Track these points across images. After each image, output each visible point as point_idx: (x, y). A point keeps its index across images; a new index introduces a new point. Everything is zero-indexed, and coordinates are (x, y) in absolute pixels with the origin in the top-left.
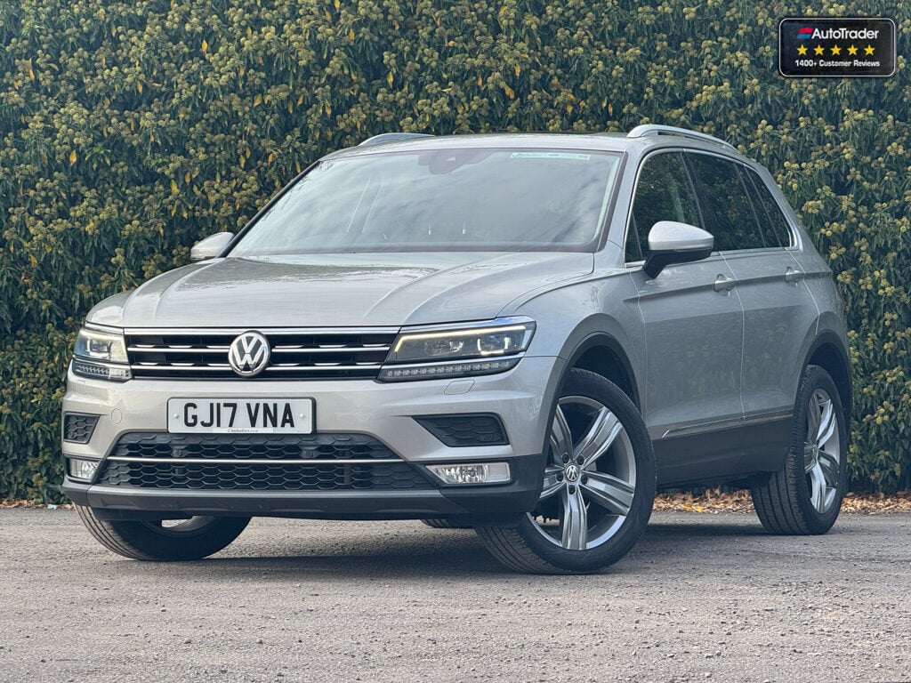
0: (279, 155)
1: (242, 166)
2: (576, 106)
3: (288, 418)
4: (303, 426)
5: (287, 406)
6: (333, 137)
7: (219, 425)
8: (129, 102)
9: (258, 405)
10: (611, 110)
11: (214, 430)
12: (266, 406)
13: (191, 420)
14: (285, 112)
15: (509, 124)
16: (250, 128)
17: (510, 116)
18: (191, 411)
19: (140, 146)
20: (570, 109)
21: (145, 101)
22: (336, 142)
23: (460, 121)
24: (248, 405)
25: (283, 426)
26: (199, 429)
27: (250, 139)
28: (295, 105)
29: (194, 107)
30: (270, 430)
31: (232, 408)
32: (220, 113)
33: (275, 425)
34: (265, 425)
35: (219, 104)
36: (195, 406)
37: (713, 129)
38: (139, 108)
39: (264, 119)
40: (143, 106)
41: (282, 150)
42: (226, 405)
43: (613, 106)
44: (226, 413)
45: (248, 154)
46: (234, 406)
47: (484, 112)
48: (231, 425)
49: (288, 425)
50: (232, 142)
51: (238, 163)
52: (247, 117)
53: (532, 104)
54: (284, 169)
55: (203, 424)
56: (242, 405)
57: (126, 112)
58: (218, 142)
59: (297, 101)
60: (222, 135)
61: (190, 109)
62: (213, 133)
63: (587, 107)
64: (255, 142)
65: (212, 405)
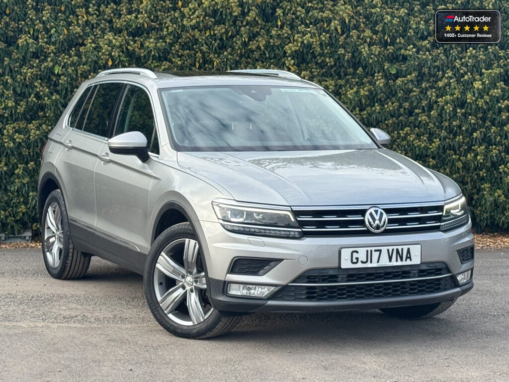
0: (220, 62)
1: (197, 67)
2: (371, 38)
3: (408, 256)
4: (416, 260)
5: (409, 249)
6: (245, 52)
7: (371, 262)
8: (137, 32)
9: (393, 250)
10: (389, 40)
11: (369, 265)
12: (397, 250)
13: (355, 260)
14: (221, 39)
15: (340, 47)
16: (204, 48)
17: (341, 43)
18: (355, 255)
19: (145, 56)
20: (368, 40)
21: (145, 32)
22: (246, 55)
23: (315, 46)
24: (388, 250)
25: (406, 260)
26: (359, 265)
27: (203, 53)
28: (227, 35)
29: (174, 35)
30: (399, 263)
31: (379, 252)
32: (188, 40)
33: (402, 260)
34: (397, 261)
35: (188, 35)
36: (357, 252)
37: (442, 52)
38: (142, 36)
39: (211, 43)
40: (145, 34)
41: (221, 59)
42: (375, 251)
43: (390, 39)
44: (375, 255)
45: (201, 61)
46: (380, 251)
47: (327, 42)
48: (378, 262)
49: (408, 260)
50: (193, 55)
51: (195, 65)
52: (203, 42)
53: (352, 37)
54: (221, 69)
55: (362, 262)
56: (384, 249)
57: (136, 38)
58: (185, 55)
59: (228, 34)
60: (188, 51)
61: (172, 37)
62: (183, 49)
63: (377, 39)
64: (206, 55)
65: (367, 251)
